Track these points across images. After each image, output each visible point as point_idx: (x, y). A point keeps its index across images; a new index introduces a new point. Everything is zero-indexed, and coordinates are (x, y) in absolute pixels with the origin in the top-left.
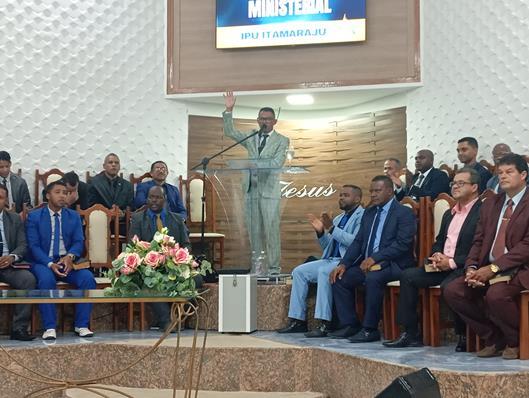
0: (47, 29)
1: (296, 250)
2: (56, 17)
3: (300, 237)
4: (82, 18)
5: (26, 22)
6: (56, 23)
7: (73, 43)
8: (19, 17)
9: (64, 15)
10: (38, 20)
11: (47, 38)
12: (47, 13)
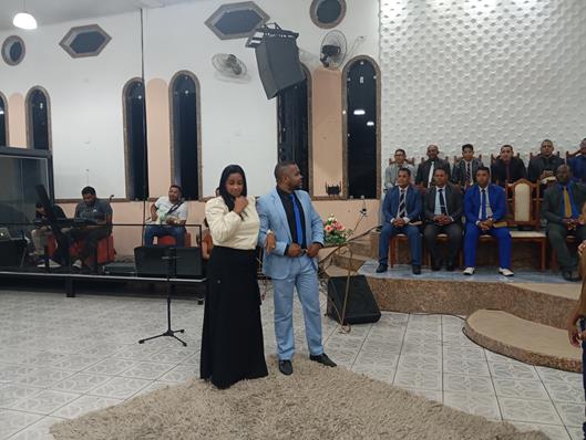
0: (500, 55)
2: (505, 46)
4: (527, 42)
5: (485, 54)
6: (506, 50)
7: (520, 61)
8: (480, 52)
9: (513, 43)
10: (493, 50)
11: (500, 62)
12: (500, 44)
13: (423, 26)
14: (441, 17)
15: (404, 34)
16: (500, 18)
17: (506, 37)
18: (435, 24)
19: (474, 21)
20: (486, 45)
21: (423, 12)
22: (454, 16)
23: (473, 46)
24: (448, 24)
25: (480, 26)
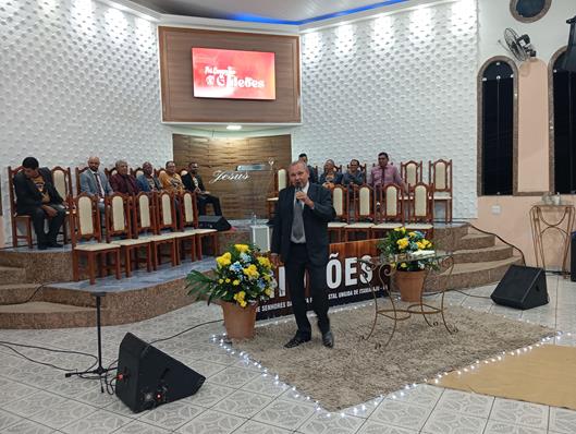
0: (102, 79)
1: (229, 208)
2: (106, 71)
3: (231, 201)
4: (119, 73)
5: (90, 73)
6: (106, 75)
8: (86, 70)
9: (110, 70)
10: (96, 73)
11: (102, 85)
12: (101, 68)
13: (36, 27)
14: (53, 24)
15: (17, 28)
16: (100, 44)
17: (105, 63)
18: (47, 29)
19: (80, 39)
20: (91, 65)
21: (35, 12)
22: (64, 28)
23: (81, 63)
24: (59, 33)
25: (85, 46)
